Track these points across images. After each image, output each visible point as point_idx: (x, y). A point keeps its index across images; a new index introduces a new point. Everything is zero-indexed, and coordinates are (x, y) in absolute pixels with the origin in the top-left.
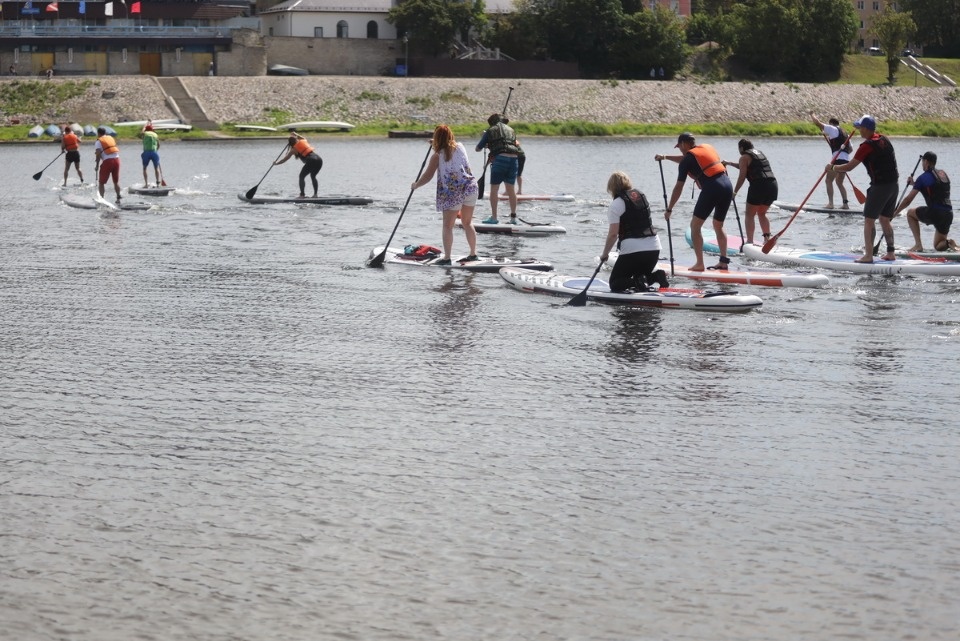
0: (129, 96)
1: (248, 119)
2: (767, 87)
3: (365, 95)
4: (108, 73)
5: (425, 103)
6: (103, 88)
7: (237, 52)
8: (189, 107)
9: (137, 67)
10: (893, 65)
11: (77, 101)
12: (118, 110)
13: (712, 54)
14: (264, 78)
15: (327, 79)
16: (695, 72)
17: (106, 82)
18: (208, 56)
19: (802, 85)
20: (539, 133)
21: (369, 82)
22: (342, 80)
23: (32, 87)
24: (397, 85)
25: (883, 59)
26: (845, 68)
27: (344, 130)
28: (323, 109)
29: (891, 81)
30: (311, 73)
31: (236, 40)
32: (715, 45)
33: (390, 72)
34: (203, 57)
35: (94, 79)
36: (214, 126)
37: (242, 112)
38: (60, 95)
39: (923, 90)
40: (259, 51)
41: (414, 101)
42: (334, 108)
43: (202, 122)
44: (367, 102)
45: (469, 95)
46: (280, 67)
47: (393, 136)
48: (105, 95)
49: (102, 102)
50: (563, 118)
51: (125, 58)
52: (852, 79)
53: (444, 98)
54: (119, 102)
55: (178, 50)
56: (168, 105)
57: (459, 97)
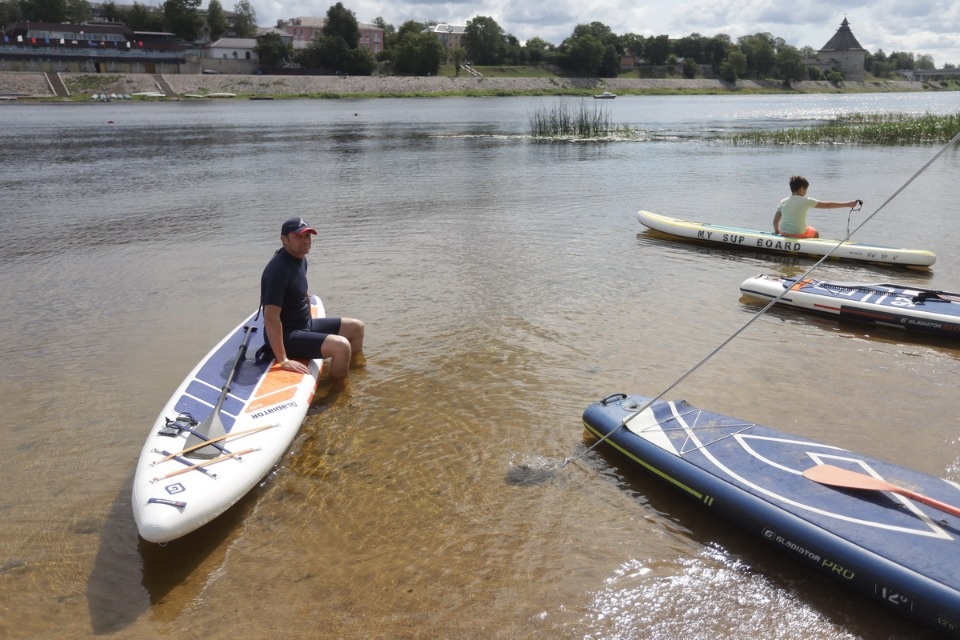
0: (139, 82)
1: (191, 92)
2: (406, 78)
3: (242, 82)
4: (131, 72)
5: (267, 86)
6: (127, 78)
7: (188, 64)
8: (165, 87)
9: (144, 70)
10: (458, 68)
11: (115, 84)
12: (134, 88)
13: (387, 65)
14: (201, 75)
15: (226, 76)
16: (381, 73)
17: (128, 76)
18: (175, 66)
19: (421, 77)
20: (312, 97)
21: (243, 77)
22: (232, 76)
23: (94, 78)
24: (256, 79)
25: (454, 67)
26: (440, 71)
27: (232, 97)
28: (224, 88)
29: (457, 75)
30: (221, 73)
31: (187, 59)
32: (388, 61)
33: (255, 73)
34: (173, 67)
35: (123, 74)
36: (176, 95)
37: (188, 90)
38: (107, 81)
39: (469, 79)
40: (198, 63)
41: (262, 85)
42: (229, 88)
43: (170, 93)
44: (242, 85)
45: (285, 82)
46: (208, 71)
47: (251, 99)
48: (128, 82)
49: (126, 85)
50: (323, 91)
51: (138, 67)
52: (442, 75)
53: (275, 83)
54: (135, 84)
55: (162, 64)
56: (156, 86)
57: (281, 83)
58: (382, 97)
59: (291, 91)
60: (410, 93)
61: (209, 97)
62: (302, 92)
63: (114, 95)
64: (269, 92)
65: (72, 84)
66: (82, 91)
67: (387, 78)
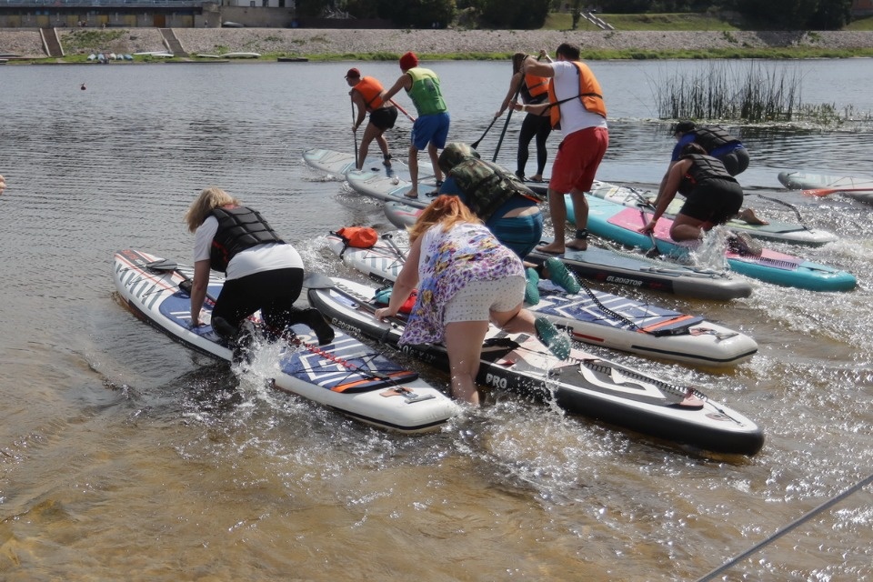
0: (144, 39)
1: (205, 51)
2: (496, 33)
3: (270, 39)
4: (137, 26)
5: (302, 42)
6: (131, 34)
7: (205, 14)
8: (175, 44)
9: (152, 23)
10: (576, 18)
11: (116, 41)
12: (137, 46)
13: (471, 14)
14: (220, 29)
15: (250, 30)
16: (459, 24)
17: (133, 31)
18: (189, 17)
19: (517, 31)
20: (361, 59)
21: (273, 31)
22: (259, 30)
23: (93, 34)
24: (288, 33)
25: (570, 15)
26: (547, 20)
27: (255, 57)
28: (247, 46)
29: (574, 27)
30: (246, 26)
31: (205, 8)
32: (473, 8)
33: (289, 26)
34: (187, 18)
35: (126, 29)
36: (187, 56)
37: (202, 47)
38: (108, 38)
39: (591, 33)
40: (217, 14)
41: (296, 42)
42: (252, 45)
43: (180, 52)
44: (270, 42)
45: (327, 38)
46: (228, 23)
47: (280, 60)
48: (132, 38)
49: (130, 42)
50: (375, 51)
51: (146, 18)
52: (550, 27)
53: (313, 40)
54: (139, 42)
55: (174, 15)
56: (164, 43)
57: (321, 39)
58: (458, 59)
59: (333, 49)
60: (500, 54)
61: (227, 57)
62: (348, 52)
63: (113, 55)
64: (304, 51)
65: (69, 42)
66: (78, 51)
67: (468, 32)
